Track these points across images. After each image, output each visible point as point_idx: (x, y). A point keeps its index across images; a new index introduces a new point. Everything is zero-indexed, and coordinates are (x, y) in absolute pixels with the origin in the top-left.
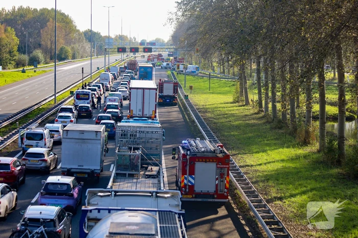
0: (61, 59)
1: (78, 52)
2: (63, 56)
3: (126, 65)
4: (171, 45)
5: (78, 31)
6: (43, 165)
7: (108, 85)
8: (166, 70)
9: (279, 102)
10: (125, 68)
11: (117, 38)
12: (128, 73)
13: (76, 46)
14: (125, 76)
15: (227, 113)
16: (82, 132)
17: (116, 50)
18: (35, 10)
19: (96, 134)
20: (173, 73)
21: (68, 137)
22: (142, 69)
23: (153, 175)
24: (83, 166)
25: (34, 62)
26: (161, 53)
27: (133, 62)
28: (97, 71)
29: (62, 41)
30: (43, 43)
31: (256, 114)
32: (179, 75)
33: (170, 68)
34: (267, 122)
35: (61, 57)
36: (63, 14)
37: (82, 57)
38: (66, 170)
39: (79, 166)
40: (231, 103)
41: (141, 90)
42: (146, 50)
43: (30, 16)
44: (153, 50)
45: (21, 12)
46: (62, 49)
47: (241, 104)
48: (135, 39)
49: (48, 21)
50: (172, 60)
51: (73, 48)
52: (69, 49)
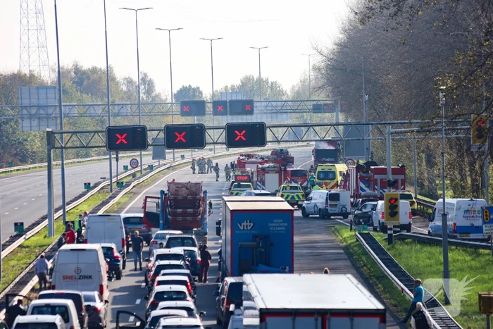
3: (152, 207)
4: (317, 109)
7: (99, 305)
8: (327, 223)
10: (150, 219)
11: (68, 84)
12: (172, 242)
14: (160, 257)
17: (100, 140)
20: (368, 238)
22: (246, 225)
26: (282, 146)
27: (184, 192)
28: (13, 239)
32: (399, 246)
33: (345, 215)
41: (311, 320)
42: (240, 135)
44: (269, 136)
48: (149, 85)
50: (346, 176)
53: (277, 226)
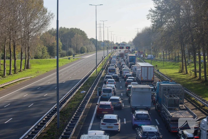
0: (82, 53)
1: (89, 49)
2: (83, 51)
5: (88, 39)
6: (119, 105)
9: (198, 72)
13: (88, 46)
15: (180, 78)
16: (142, 88)
18: (68, 29)
19: (149, 90)
21: (135, 91)
22: (131, 57)
23: (184, 109)
24: (142, 105)
25: (69, 54)
29: (82, 44)
30: (72, 45)
31: (194, 78)
34: (202, 82)
35: (82, 52)
36: (81, 31)
37: (91, 52)
38: (134, 107)
39: (141, 105)
40: (179, 73)
41: (146, 67)
43: (66, 32)
45: (61, 30)
46: (82, 48)
47: (183, 73)
48: (113, 42)
49: (75, 34)
51: (87, 47)
52: (85, 47)
53: (134, 58)
